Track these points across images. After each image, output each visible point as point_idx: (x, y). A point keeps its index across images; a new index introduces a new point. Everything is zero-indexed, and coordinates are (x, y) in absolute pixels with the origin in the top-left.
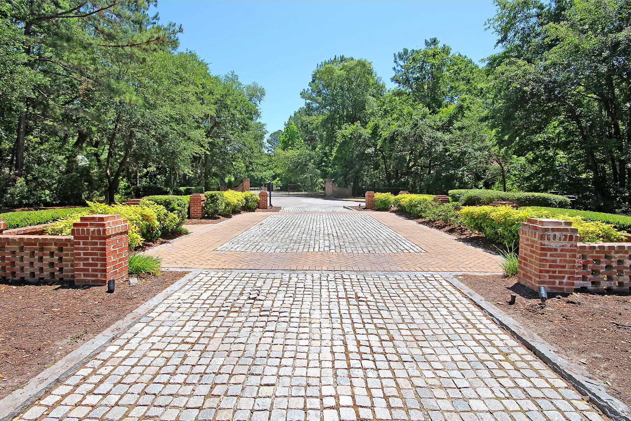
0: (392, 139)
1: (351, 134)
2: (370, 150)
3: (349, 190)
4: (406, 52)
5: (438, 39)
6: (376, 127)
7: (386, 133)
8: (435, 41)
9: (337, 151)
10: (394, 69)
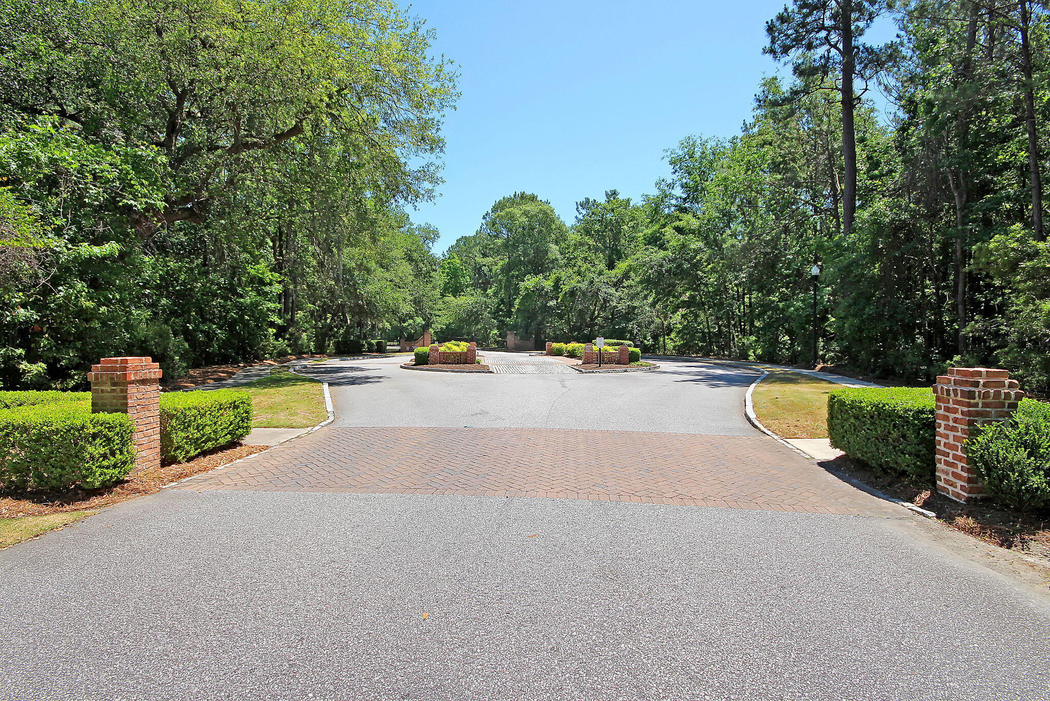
0: (572, 293)
1: (534, 287)
2: (552, 303)
3: (531, 343)
4: (587, 200)
5: (618, 190)
6: (558, 280)
7: (566, 287)
8: (614, 193)
9: (520, 303)
10: (576, 217)
